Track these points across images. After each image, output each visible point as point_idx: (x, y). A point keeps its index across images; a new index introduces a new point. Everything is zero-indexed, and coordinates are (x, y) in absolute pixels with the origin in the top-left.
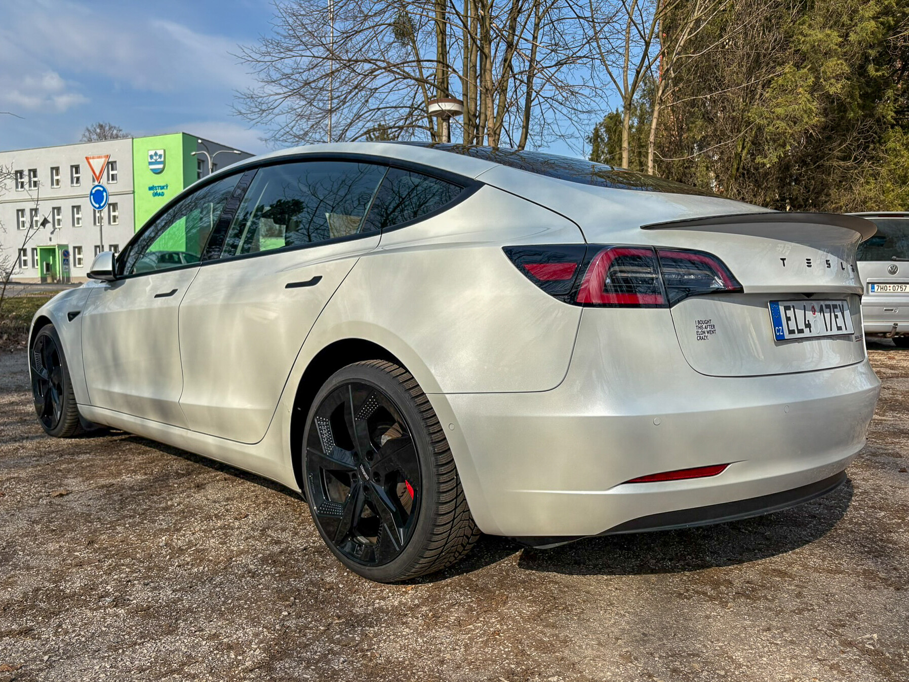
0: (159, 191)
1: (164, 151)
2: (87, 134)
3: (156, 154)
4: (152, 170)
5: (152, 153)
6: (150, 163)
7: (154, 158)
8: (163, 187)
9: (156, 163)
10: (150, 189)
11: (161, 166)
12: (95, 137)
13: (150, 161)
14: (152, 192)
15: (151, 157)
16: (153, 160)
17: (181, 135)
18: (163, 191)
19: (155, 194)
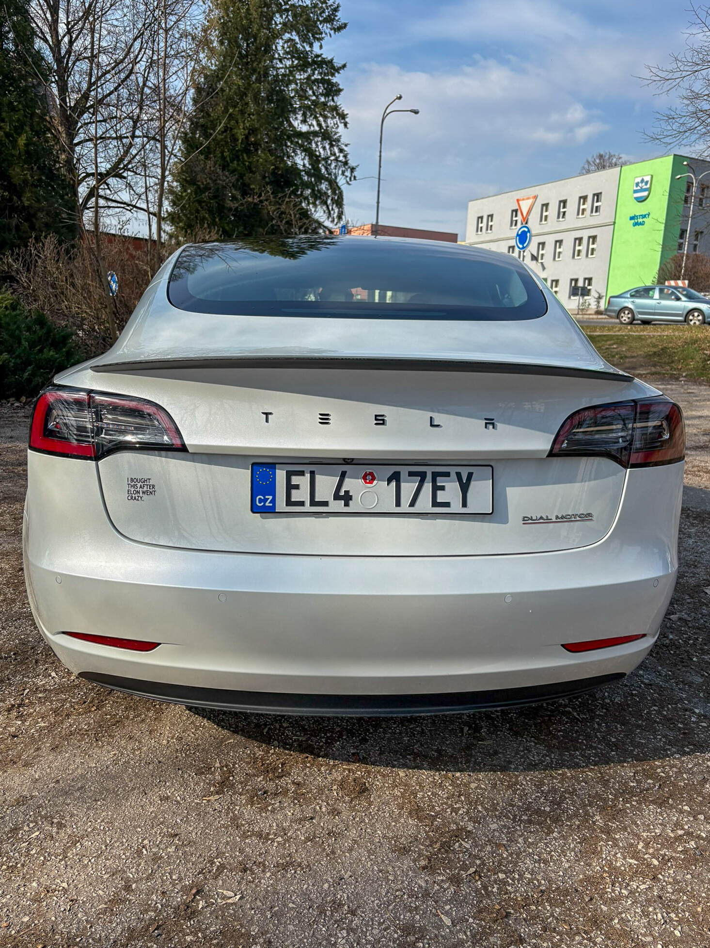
0: (640, 220)
1: (652, 176)
2: (586, 166)
3: (642, 181)
4: (636, 198)
5: (639, 180)
6: (635, 192)
7: (640, 185)
8: (645, 215)
9: (642, 190)
10: (632, 218)
11: (646, 194)
12: (593, 168)
13: (635, 188)
14: (633, 221)
15: (637, 184)
16: (639, 188)
17: (672, 157)
18: (644, 220)
19: (636, 224)
